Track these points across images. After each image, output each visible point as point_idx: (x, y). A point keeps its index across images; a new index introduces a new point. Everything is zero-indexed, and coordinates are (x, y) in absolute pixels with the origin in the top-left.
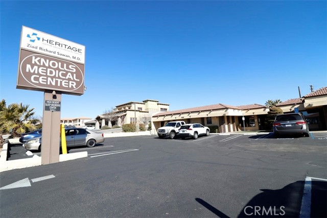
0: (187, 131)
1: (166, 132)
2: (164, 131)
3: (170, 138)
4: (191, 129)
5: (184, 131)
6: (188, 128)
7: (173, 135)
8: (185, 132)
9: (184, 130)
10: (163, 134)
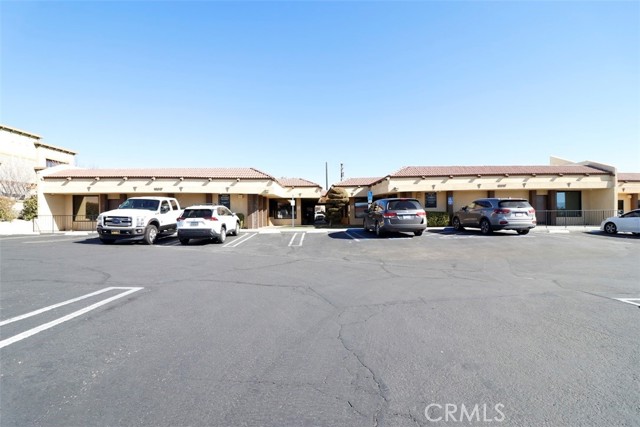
0: (203, 224)
1: (134, 226)
2: (127, 220)
3: (145, 242)
4: (215, 219)
5: (196, 223)
6: (207, 214)
7: (153, 234)
8: (200, 226)
9: (197, 219)
10: (122, 232)
